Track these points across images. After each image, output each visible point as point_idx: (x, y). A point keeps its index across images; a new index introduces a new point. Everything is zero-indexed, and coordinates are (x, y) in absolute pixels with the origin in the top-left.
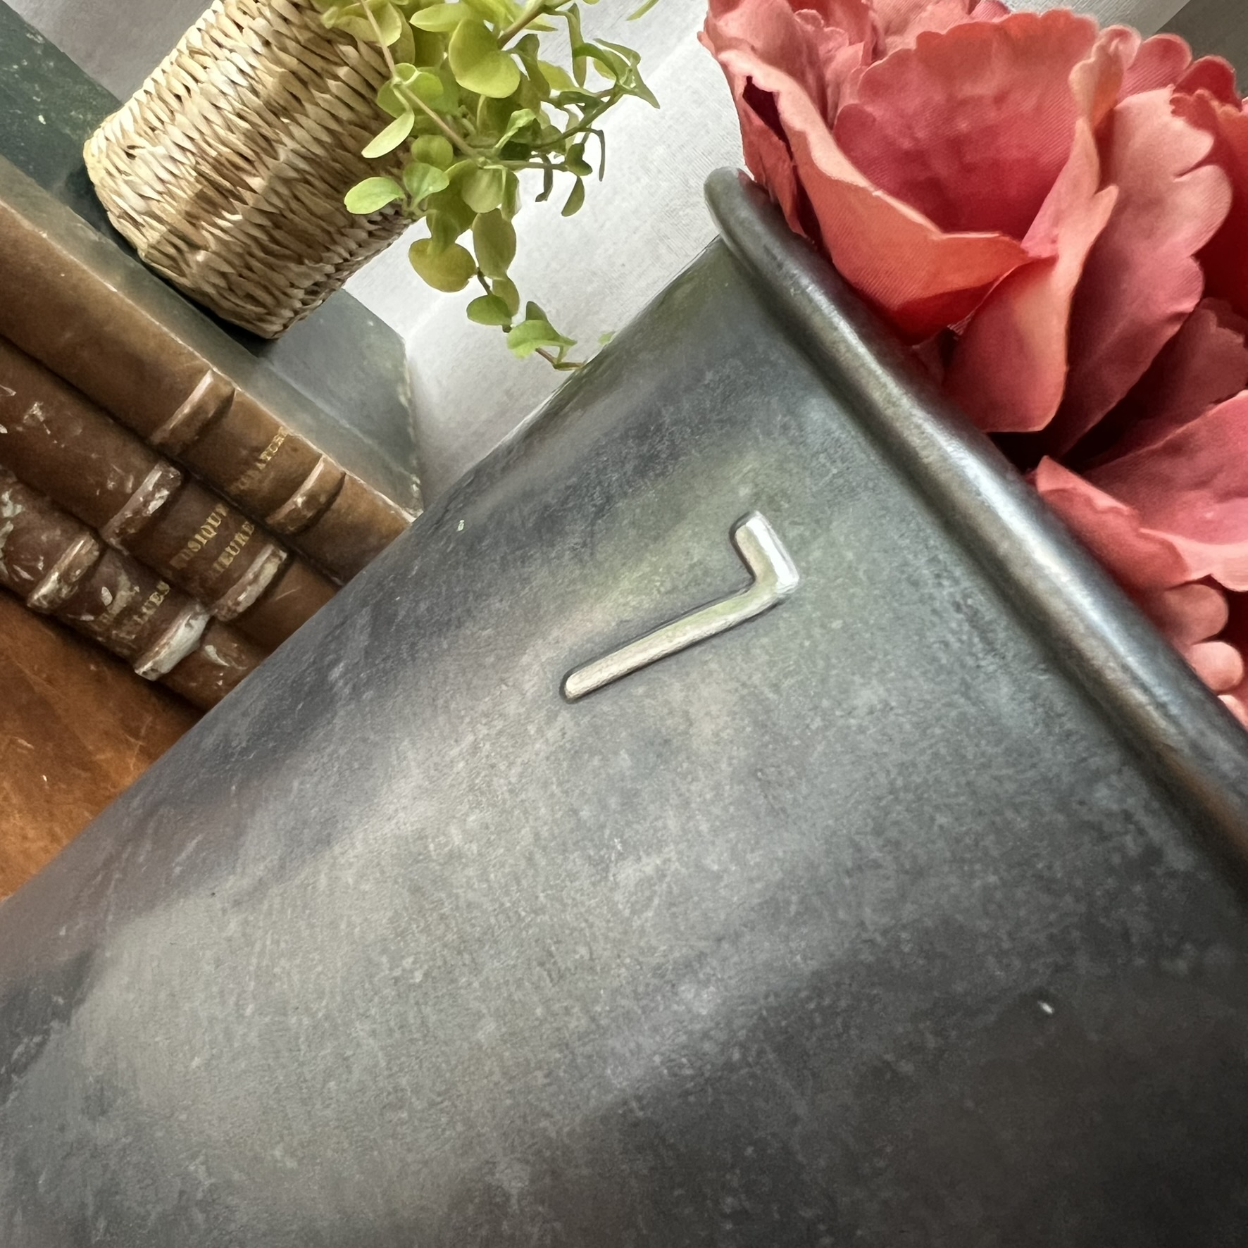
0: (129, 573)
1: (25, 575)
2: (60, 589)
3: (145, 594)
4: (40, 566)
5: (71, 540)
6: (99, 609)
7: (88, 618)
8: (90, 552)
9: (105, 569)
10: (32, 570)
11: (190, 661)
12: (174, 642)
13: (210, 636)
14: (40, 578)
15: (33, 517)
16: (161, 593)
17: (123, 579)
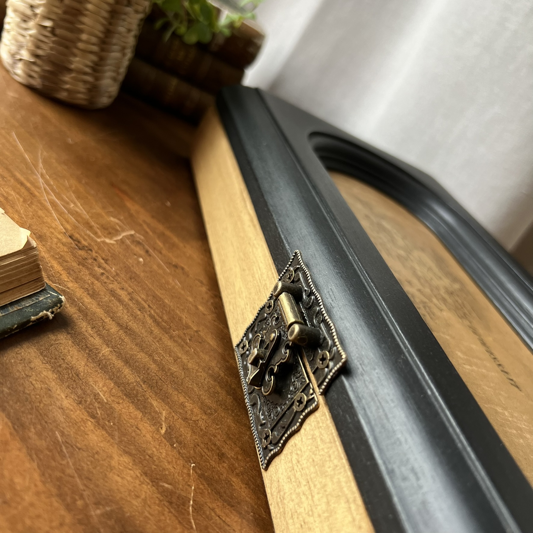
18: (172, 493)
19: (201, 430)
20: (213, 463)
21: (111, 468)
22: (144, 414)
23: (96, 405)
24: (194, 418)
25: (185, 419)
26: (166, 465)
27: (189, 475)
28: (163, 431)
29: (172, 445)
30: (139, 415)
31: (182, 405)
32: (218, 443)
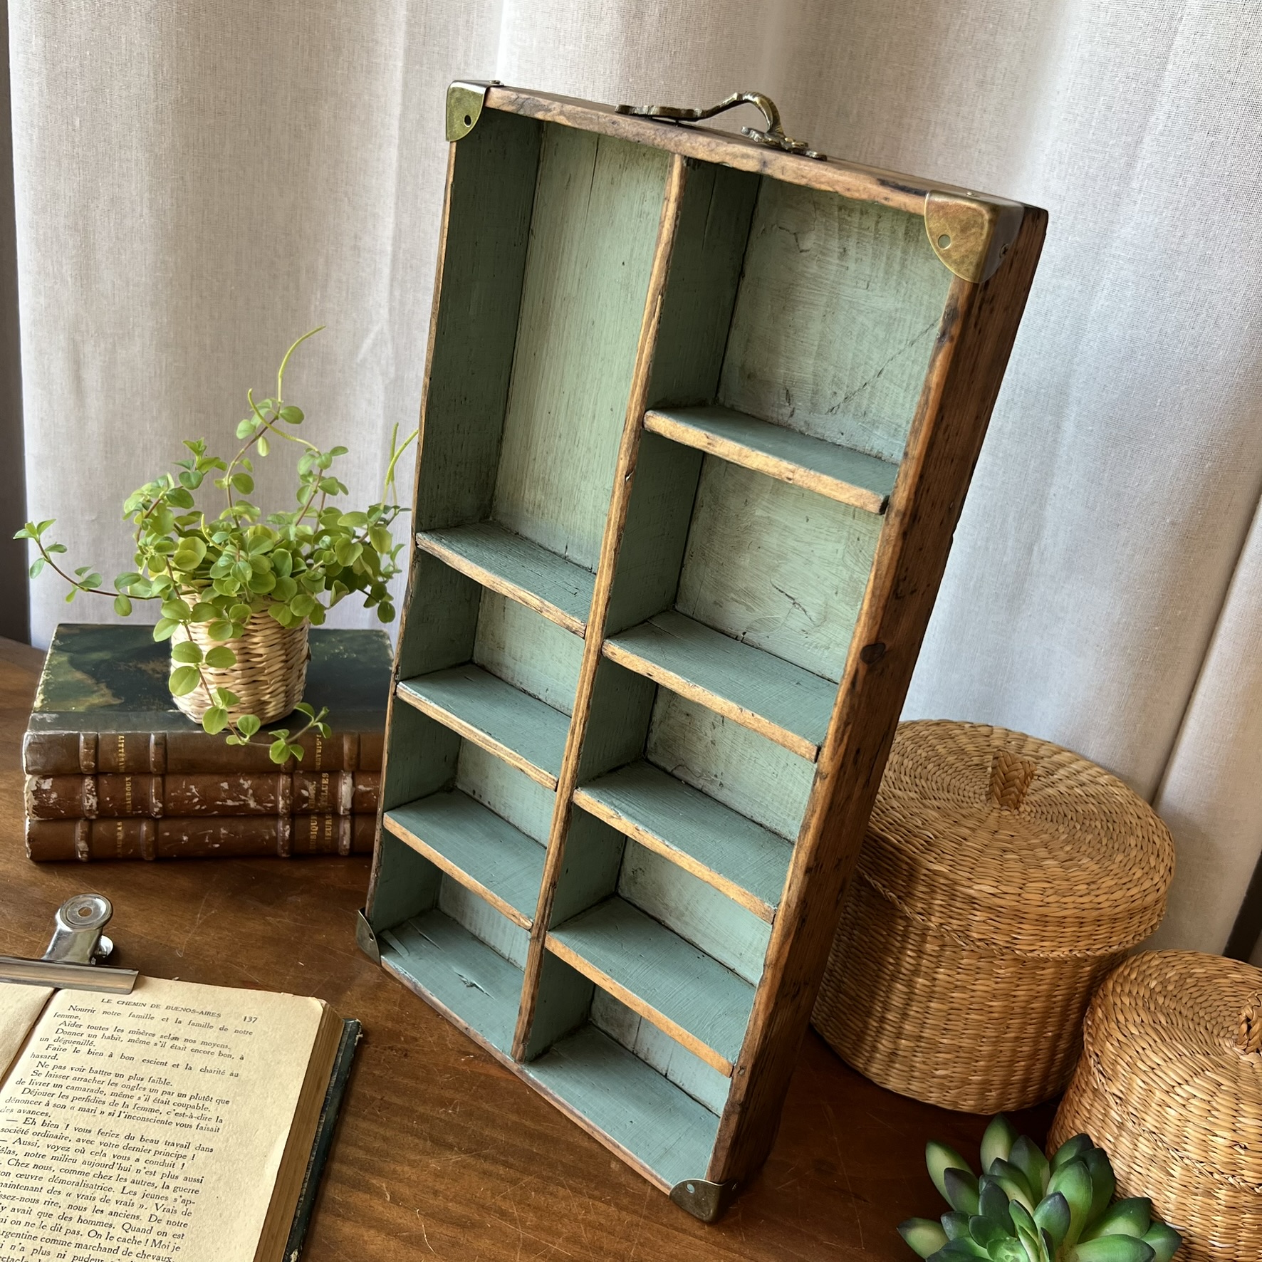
0: (306, 779)
1: (270, 805)
2: (286, 802)
3: (319, 783)
4: (272, 798)
5: (277, 781)
6: (306, 799)
7: (305, 806)
8: (286, 781)
9: (297, 783)
10: (271, 802)
11: (356, 797)
12: (343, 793)
13: (357, 782)
14: (276, 802)
15: (257, 781)
16: (325, 778)
17: (307, 782)
18: (410, 1237)
19: (415, 1182)
20: (431, 1201)
21: (365, 1242)
22: (370, 1193)
23: (337, 1206)
24: (407, 1176)
25: (401, 1181)
26: (400, 1221)
27: (417, 1219)
28: (388, 1199)
29: (398, 1205)
30: (368, 1196)
31: (394, 1171)
32: (430, 1184)
